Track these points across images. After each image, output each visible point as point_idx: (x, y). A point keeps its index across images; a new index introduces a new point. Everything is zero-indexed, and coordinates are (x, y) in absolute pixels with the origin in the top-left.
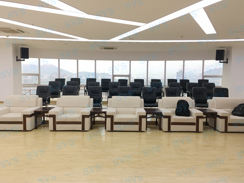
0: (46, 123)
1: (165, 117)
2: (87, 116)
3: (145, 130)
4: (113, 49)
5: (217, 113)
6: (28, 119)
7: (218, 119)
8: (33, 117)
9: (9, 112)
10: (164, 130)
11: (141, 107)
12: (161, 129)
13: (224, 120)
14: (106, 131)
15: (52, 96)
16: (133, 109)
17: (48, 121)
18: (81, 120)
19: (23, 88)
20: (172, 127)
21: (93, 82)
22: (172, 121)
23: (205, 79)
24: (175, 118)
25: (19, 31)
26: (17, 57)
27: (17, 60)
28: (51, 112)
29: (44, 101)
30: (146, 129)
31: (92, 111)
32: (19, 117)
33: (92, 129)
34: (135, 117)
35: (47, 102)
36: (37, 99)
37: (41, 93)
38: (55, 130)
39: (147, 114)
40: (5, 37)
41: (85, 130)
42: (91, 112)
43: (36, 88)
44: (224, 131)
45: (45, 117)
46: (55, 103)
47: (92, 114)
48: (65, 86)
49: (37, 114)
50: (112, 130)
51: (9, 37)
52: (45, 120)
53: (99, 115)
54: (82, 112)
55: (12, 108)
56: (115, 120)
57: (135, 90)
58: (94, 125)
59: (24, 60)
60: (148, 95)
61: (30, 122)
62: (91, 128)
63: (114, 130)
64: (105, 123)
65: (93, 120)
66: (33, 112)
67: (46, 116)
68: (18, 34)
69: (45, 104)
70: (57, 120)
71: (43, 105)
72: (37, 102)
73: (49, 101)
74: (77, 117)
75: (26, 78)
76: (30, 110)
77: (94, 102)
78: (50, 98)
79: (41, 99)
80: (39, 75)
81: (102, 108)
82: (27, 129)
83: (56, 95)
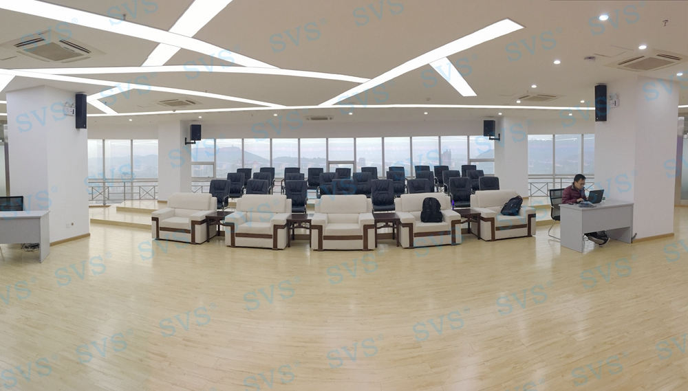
0: (220, 234)
1: (405, 225)
2: (282, 227)
3: (373, 247)
4: (326, 119)
5: (480, 214)
6: (197, 227)
7: (482, 222)
8: (204, 225)
9: (174, 215)
10: (404, 246)
11: (367, 212)
12: (399, 244)
13: (490, 223)
14: (311, 250)
15: (232, 195)
16: (354, 216)
17: (224, 232)
18: (271, 233)
19: (193, 183)
20: (415, 239)
21: (294, 174)
22: (415, 231)
23: (472, 164)
24: (420, 226)
25: (190, 102)
26: (186, 139)
27: (186, 143)
28: (228, 219)
29: (219, 202)
30: (376, 246)
31: (291, 218)
32: (185, 222)
33: (289, 247)
34: (357, 228)
35: (223, 203)
36: (210, 198)
37: (217, 191)
38: (233, 245)
39: (376, 222)
40: (172, 112)
41: (279, 247)
42: (288, 220)
43: (209, 184)
44: (491, 239)
45: (221, 226)
46: (234, 205)
47: (290, 224)
48: (251, 181)
49: (209, 221)
50: (320, 248)
51: (177, 112)
52: (221, 230)
53: (300, 225)
54: (274, 220)
55: (177, 211)
56: (325, 233)
57: (361, 186)
58: (292, 240)
59: (195, 143)
60: (381, 192)
61: (200, 230)
62: (288, 245)
63: (324, 248)
64: (309, 237)
65: (291, 233)
66: (204, 218)
67: (221, 224)
68: (188, 106)
69: (220, 206)
70: (237, 231)
71: (218, 208)
72: (210, 203)
73: (227, 202)
74: (267, 227)
75: (197, 169)
76: (201, 215)
77: (293, 205)
78: (228, 198)
79: (215, 198)
80: (214, 164)
81: (306, 215)
82: (196, 242)
83: (237, 193)
